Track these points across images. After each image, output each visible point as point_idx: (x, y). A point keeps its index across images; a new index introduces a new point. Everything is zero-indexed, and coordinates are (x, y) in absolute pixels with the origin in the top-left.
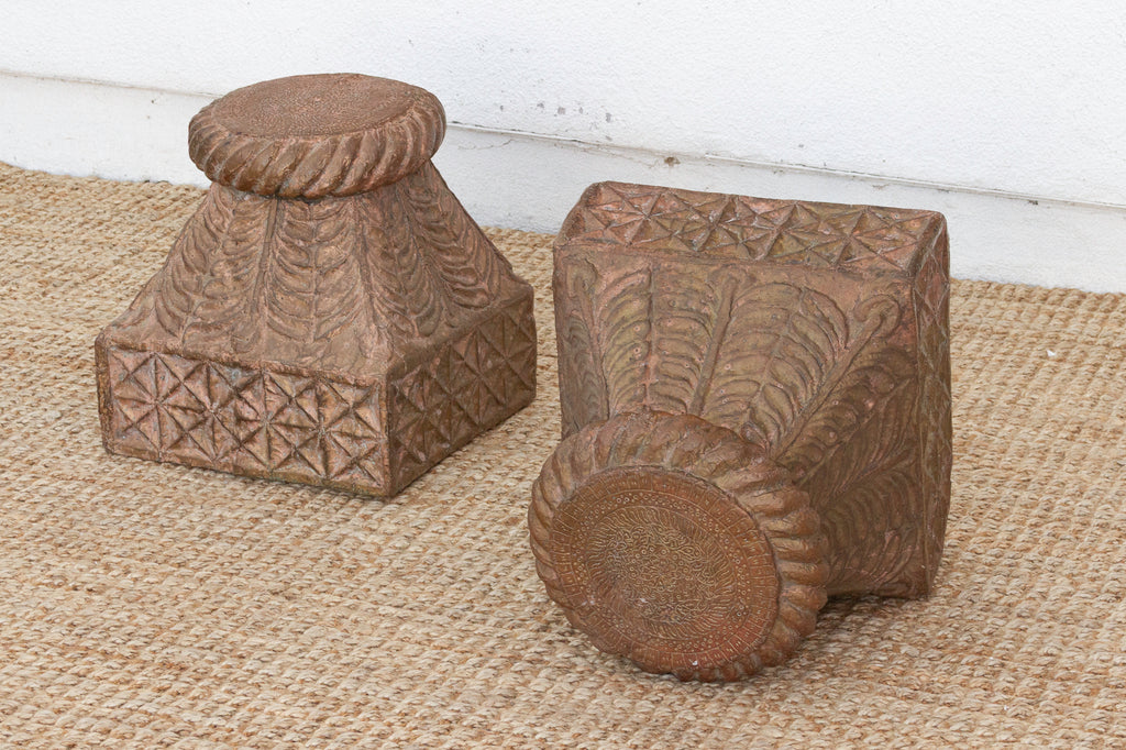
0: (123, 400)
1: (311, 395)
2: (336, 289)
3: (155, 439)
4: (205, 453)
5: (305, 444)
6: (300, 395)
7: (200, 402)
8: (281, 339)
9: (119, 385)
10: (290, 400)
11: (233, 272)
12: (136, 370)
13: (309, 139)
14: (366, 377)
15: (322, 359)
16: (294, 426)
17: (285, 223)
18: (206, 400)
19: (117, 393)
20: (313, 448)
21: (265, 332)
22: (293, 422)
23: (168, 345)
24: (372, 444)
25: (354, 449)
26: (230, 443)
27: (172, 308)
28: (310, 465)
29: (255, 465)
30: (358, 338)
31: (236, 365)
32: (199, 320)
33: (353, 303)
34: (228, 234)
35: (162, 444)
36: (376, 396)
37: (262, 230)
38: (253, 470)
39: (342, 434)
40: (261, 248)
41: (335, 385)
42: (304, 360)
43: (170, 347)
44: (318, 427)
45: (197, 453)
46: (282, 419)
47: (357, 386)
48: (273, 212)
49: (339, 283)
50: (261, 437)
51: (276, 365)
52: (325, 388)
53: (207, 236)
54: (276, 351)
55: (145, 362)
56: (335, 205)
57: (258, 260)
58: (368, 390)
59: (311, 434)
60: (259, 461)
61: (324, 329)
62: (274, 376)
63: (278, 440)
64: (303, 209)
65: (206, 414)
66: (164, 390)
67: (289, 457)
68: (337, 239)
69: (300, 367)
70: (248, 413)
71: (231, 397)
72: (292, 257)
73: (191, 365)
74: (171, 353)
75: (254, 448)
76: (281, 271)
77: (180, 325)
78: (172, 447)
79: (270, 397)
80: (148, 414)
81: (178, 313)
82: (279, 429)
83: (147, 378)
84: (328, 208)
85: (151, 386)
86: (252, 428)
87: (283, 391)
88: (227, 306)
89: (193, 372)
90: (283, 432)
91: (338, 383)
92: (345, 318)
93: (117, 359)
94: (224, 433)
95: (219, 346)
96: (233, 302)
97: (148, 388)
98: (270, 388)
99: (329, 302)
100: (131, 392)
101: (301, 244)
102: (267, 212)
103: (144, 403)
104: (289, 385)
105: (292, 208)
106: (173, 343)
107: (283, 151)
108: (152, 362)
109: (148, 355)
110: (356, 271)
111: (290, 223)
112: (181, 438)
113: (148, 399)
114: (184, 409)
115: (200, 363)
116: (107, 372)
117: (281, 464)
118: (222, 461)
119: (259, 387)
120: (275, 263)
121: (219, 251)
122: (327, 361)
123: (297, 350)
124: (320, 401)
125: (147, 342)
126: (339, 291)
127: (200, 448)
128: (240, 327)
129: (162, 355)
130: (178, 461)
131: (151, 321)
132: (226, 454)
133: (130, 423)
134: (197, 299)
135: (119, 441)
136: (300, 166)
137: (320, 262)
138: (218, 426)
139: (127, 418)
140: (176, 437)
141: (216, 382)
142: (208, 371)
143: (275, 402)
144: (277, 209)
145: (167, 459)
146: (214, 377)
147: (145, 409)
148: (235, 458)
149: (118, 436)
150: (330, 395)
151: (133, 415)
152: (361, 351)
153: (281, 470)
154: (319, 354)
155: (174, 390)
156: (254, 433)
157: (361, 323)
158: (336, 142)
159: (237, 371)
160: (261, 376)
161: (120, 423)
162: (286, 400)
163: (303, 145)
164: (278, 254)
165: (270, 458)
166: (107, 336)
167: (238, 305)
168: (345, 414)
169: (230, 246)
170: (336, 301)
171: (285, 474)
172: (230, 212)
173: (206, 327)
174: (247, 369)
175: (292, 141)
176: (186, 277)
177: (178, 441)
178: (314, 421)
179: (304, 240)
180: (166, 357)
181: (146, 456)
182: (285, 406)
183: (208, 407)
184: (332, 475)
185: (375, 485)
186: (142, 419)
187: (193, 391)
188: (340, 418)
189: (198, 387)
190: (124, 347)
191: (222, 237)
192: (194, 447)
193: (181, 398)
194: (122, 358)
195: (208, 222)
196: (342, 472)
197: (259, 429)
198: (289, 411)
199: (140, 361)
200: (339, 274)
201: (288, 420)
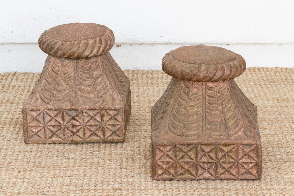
0: (32, 126)
1: (99, 115)
2: (100, 83)
3: (43, 137)
4: (61, 138)
5: (97, 130)
6: (95, 115)
7: (59, 123)
8: (86, 100)
9: (30, 122)
10: (92, 117)
11: (65, 83)
12: (37, 116)
13: (88, 40)
14: (117, 107)
15: (102, 104)
16: (93, 125)
17: (80, 66)
18: (62, 122)
19: (30, 125)
20: (99, 130)
21: (80, 99)
22: (92, 124)
23: (48, 107)
24: (119, 126)
25: (113, 129)
26: (70, 134)
27: (47, 96)
28: (98, 136)
29: (79, 139)
30: (111, 96)
31: (73, 110)
32: (57, 98)
33: (107, 87)
34: (61, 72)
35: (45, 138)
36: (121, 112)
37: (72, 69)
38: (78, 141)
39: (109, 125)
40: (73, 74)
41: (107, 111)
42: (96, 105)
43: (49, 108)
44: (102, 124)
45: (58, 139)
46: (89, 124)
47: (115, 110)
48: (76, 63)
49: (100, 81)
50: (82, 130)
51: (88, 107)
52: (104, 112)
53: (54, 74)
54: (86, 104)
55: (40, 114)
56: (95, 59)
57: (73, 78)
58: (118, 110)
59: (99, 127)
60: (80, 137)
61: (100, 95)
62: (87, 111)
63: (87, 131)
64: (85, 61)
65: (62, 126)
66: (46, 121)
67: (91, 135)
68: (98, 69)
69: (95, 107)
70: (77, 123)
71: (71, 120)
72: (84, 76)
73: (56, 112)
74: (49, 110)
75: (79, 134)
76: (81, 80)
77: (51, 101)
78: (49, 138)
79: (85, 118)
80: (41, 130)
81: (49, 97)
82: (87, 127)
83: (40, 119)
84: (93, 60)
85: (42, 121)
86: (78, 128)
87: (89, 115)
88: (65, 93)
89: (57, 114)
90: (89, 127)
91: (108, 110)
92: (105, 91)
93: (29, 114)
94: (67, 131)
95: (66, 105)
96: (67, 91)
97: (41, 122)
98: (85, 115)
99: (99, 87)
100: (35, 124)
101: (87, 72)
102: (73, 64)
103: (40, 126)
104: (91, 113)
105: (81, 62)
106: (50, 107)
107: (81, 44)
108: (42, 114)
109: (41, 111)
110: (105, 77)
111: (82, 66)
112: (53, 135)
113: (41, 125)
114: (54, 126)
115: (60, 111)
116: (26, 119)
117: (88, 138)
118: (67, 140)
119: (80, 115)
120: (79, 78)
121: (59, 77)
122: (104, 104)
123: (93, 102)
124: (102, 116)
125: (40, 107)
126: (101, 84)
127: (59, 137)
128: (72, 98)
129: (46, 111)
130: (51, 142)
131: (40, 101)
132: (69, 137)
133: (34, 133)
134: (55, 92)
135: (30, 139)
136: (87, 48)
137: (94, 76)
138: (66, 129)
139: (33, 132)
140: (50, 135)
141: (65, 116)
142: (63, 113)
143: (86, 119)
144: (77, 63)
145: (48, 142)
146: (65, 114)
147: (40, 128)
148: (71, 138)
149: (30, 138)
150: (105, 114)
151: (35, 131)
152: (114, 99)
153: (89, 139)
154: (101, 102)
155: (50, 121)
156: (79, 129)
157: (110, 92)
158: (95, 40)
159: (73, 112)
160: (82, 111)
161: (30, 133)
162: (90, 118)
163: (87, 42)
164: (79, 76)
165: (84, 136)
166: (26, 108)
167: (69, 92)
168: (111, 119)
169: (63, 75)
170: (101, 87)
171: (89, 140)
172: (60, 65)
173: (60, 100)
174: (77, 110)
175: (83, 42)
176: (49, 86)
177: (51, 136)
178: (100, 123)
179: (87, 70)
180: (47, 111)
181: (40, 142)
182: (90, 120)
183: (63, 124)
184: (106, 138)
185: (120, 138)
186: (38, 132)
187: (57, 120)
188: (109, 120)
189: (59, 119)
190: (32, 110)
191: (59, 73)
192: (57, 137)
193: (53, 123)
194: (32, 114)
195: (53, 69)
196: (109, 136)
197: (81, 128)
198: (91, 121)
199: (38, 114)
200: (100, 79)
201: (91, 124)
